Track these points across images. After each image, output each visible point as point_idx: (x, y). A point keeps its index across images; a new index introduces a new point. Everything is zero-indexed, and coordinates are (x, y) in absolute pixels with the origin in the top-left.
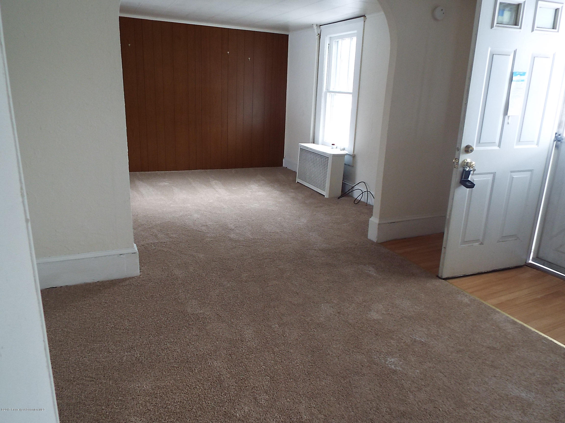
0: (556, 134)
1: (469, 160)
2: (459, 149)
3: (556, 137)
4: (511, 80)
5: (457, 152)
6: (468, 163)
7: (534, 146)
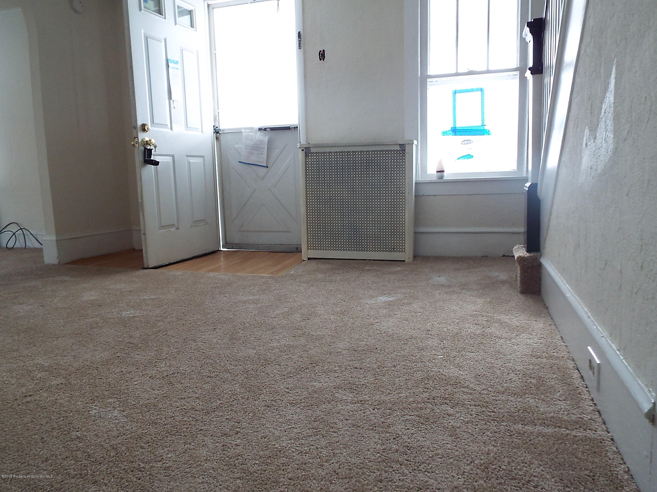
0: (214, 126)
1: (147, 139)
2: (135, 128)
3: (214, 129)
4: (168, 66)
5: (134, 131)
6: (147, 141)
7: (200, 133)
